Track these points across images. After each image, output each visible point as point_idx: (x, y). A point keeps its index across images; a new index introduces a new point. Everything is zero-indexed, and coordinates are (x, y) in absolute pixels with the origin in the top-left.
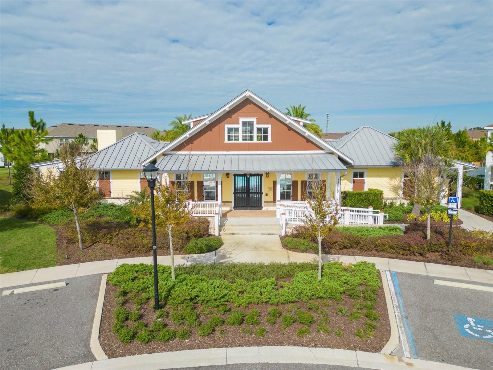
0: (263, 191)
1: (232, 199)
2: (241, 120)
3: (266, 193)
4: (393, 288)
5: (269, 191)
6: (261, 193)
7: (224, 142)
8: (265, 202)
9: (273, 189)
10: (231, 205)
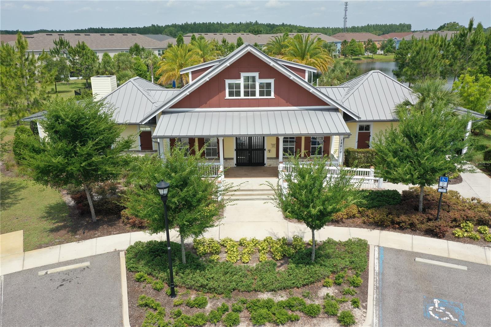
0: (265, 147)
1: (235, 157)
2: (243, 75)
3: (269, 149)
4: (378, 267)
5: (272, 147)
6: (263, 150)
7: (225, 98)
8: (268, 158)
9: (276, 145)
10: (233, 161)
